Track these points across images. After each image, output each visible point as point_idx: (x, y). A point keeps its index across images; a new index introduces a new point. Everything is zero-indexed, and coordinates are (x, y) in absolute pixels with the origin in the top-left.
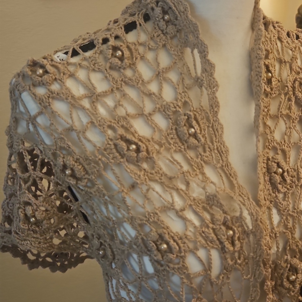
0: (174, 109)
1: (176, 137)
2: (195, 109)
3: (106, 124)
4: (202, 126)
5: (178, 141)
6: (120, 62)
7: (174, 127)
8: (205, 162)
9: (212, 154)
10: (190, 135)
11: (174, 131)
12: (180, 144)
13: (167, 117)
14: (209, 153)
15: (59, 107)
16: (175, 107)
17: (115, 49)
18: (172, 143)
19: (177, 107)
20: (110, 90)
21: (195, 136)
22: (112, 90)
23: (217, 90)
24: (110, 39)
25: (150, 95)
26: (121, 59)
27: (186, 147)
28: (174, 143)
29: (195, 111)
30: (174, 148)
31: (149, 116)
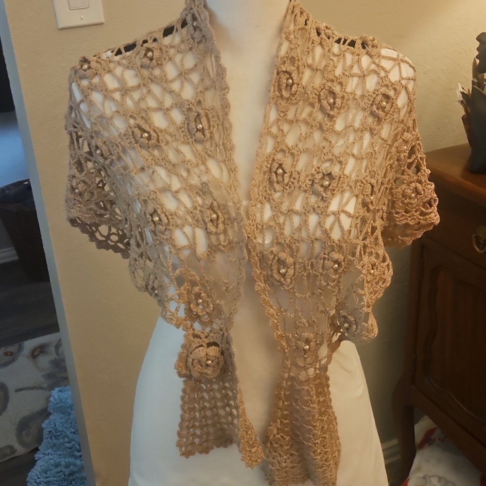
0: (188, 107)
1: (186, 130)
2: (207, 108)
3: (129, 115)
4: (212, 123)
5: (188, 134)
6: (149, 62)
7: (186, 123)
8: (209, 155)
9: (216, 149)
10: (198, 130)
11: (186, 126)
12: (189, 137)
13: (183, 113)
14: (214, 148)
15: (97, 97)
16: (189, 105)
17: (148, 50)
18: (182, 135)
19: (191, 105)
20: (137, 85)
21: (202, 131)
22: (139, 85)
23: (228, 92)
24: (149, 41)
25: (171, 92)
26: (151, 59)
27: (194, 141)
28: (184, 135)
29: (207, 109)
30: (183, 140)
31: (167, 111)
